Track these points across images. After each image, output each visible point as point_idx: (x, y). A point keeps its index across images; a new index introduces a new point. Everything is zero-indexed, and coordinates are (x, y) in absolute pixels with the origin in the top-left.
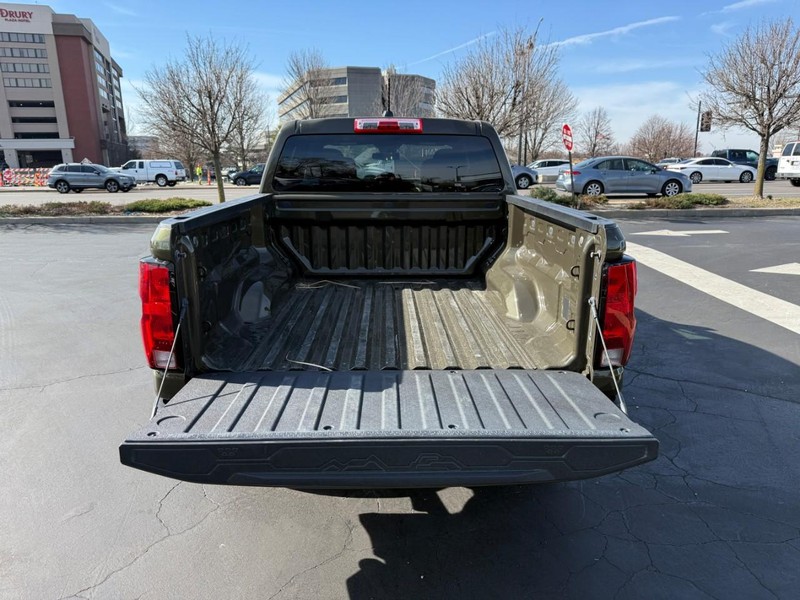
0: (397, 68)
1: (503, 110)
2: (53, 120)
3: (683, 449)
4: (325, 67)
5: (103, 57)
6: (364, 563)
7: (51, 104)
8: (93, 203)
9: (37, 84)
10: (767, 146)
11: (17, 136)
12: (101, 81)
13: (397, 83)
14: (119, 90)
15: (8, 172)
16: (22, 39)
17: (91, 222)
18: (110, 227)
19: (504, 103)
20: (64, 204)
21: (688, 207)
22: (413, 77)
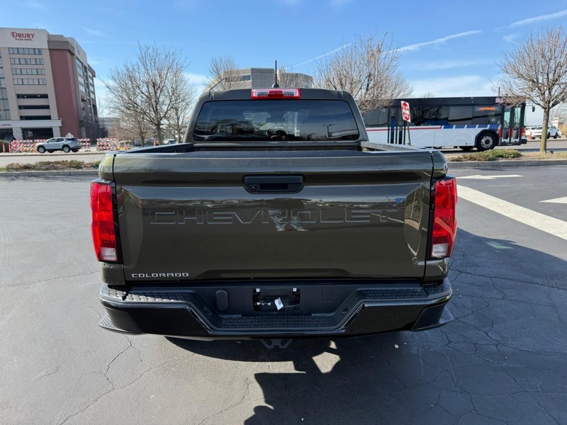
0: (286, 69)
1: (360, 93)
2: (47, 107)
3: (495, 326)
4: (235, 69)
5: (82, 64)
6: (258, 409)
7: (45, 96)
8: (72, 161)
9: (36, 82)
10: (548, 115)
11: (22, 118)
12: (81, 80)
13: (286, 79)
14: (93, 86)
15: (15, 143)
16: (26, 52)
17: (70, 174)
18: (83, 177)
19: (361, 89)
20: (52, 163)
21: (493, 160)
22: (297, 75)
